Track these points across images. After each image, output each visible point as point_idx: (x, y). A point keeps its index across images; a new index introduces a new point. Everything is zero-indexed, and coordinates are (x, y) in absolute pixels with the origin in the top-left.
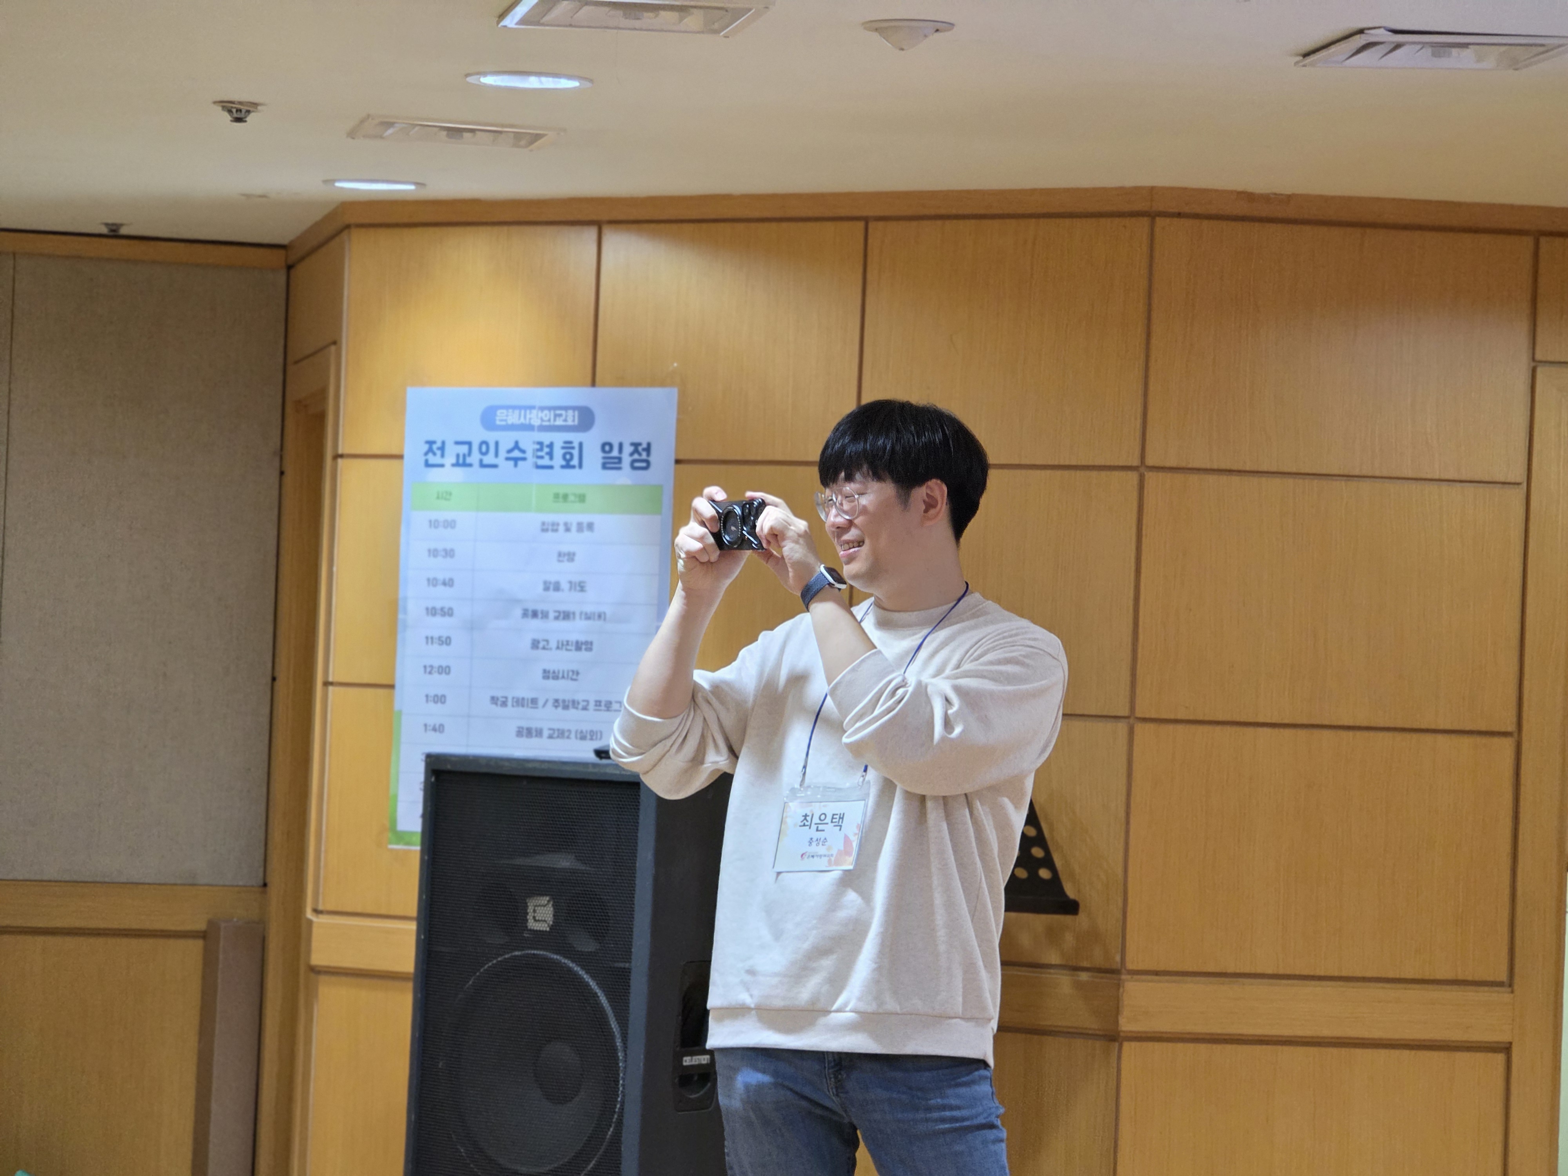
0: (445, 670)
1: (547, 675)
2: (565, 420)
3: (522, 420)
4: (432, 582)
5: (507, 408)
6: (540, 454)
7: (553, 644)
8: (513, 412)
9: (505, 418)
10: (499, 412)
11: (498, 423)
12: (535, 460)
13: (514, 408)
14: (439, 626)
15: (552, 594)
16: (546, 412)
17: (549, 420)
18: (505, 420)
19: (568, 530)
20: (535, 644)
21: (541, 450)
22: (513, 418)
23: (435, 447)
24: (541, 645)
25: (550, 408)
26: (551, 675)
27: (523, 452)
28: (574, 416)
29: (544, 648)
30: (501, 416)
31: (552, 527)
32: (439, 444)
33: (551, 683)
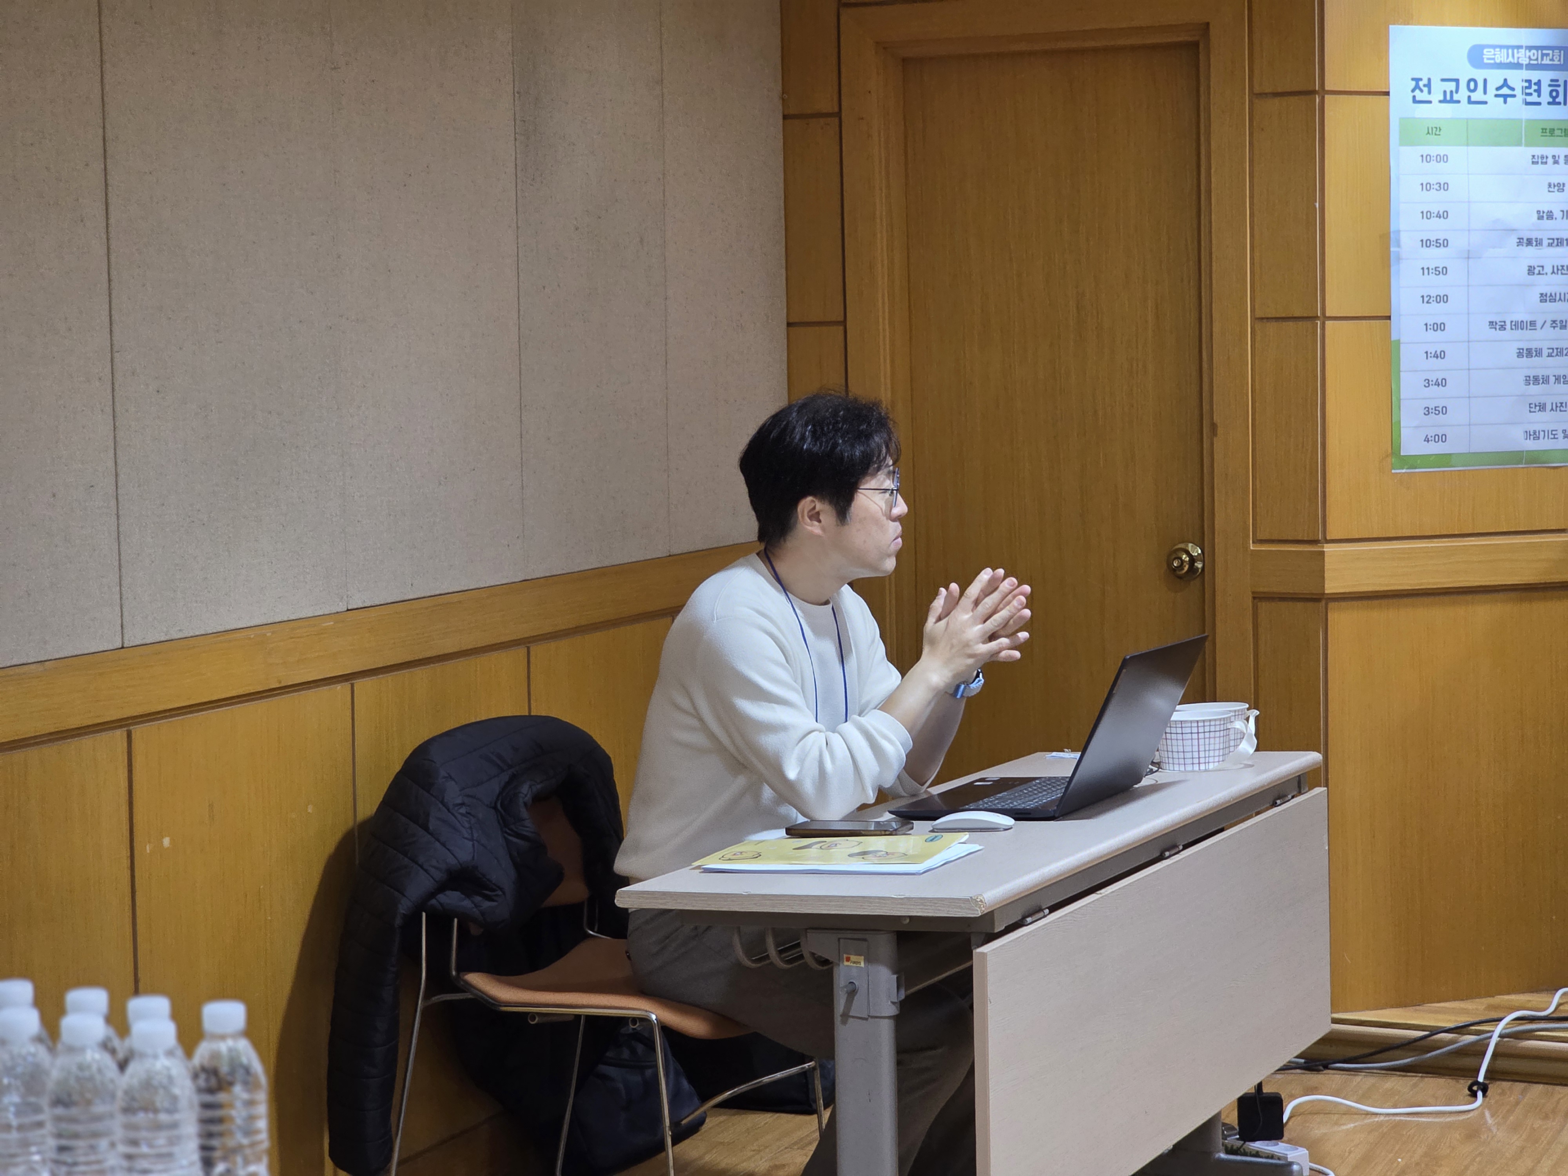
0: (1443, 299)
1: (1544, 298)
2: (1552, 60)
3: (1510, 59)
4: (1427, 215)
5: (1494, 47)
6: (1528, 91)
7: (1548, 269)
8: (1500, 51)
9: (1493, 57)
10: (1485, 51)
11: (1486, 61)
12: (1524, 97)
13: (1501, 47)
14: (1435, 257)
15: (1546, 223)
16: (1534, 51)
17: (1537, 59)
18: (1494, 59)
19: (1556, 162)
20: (1531, 270)
21: (1529, 87)
22: (1501, 57)
23: (1421, 84)
24: (1536, 271)
25: (1537, 48)
26: (1548, 299)
27: (1513, 89)
28: (1560, 56)
29: (1539, 274)
30: (1488, 54)
31: (1543, 160)
32: (1425, 81)
33: (1548, 305)
